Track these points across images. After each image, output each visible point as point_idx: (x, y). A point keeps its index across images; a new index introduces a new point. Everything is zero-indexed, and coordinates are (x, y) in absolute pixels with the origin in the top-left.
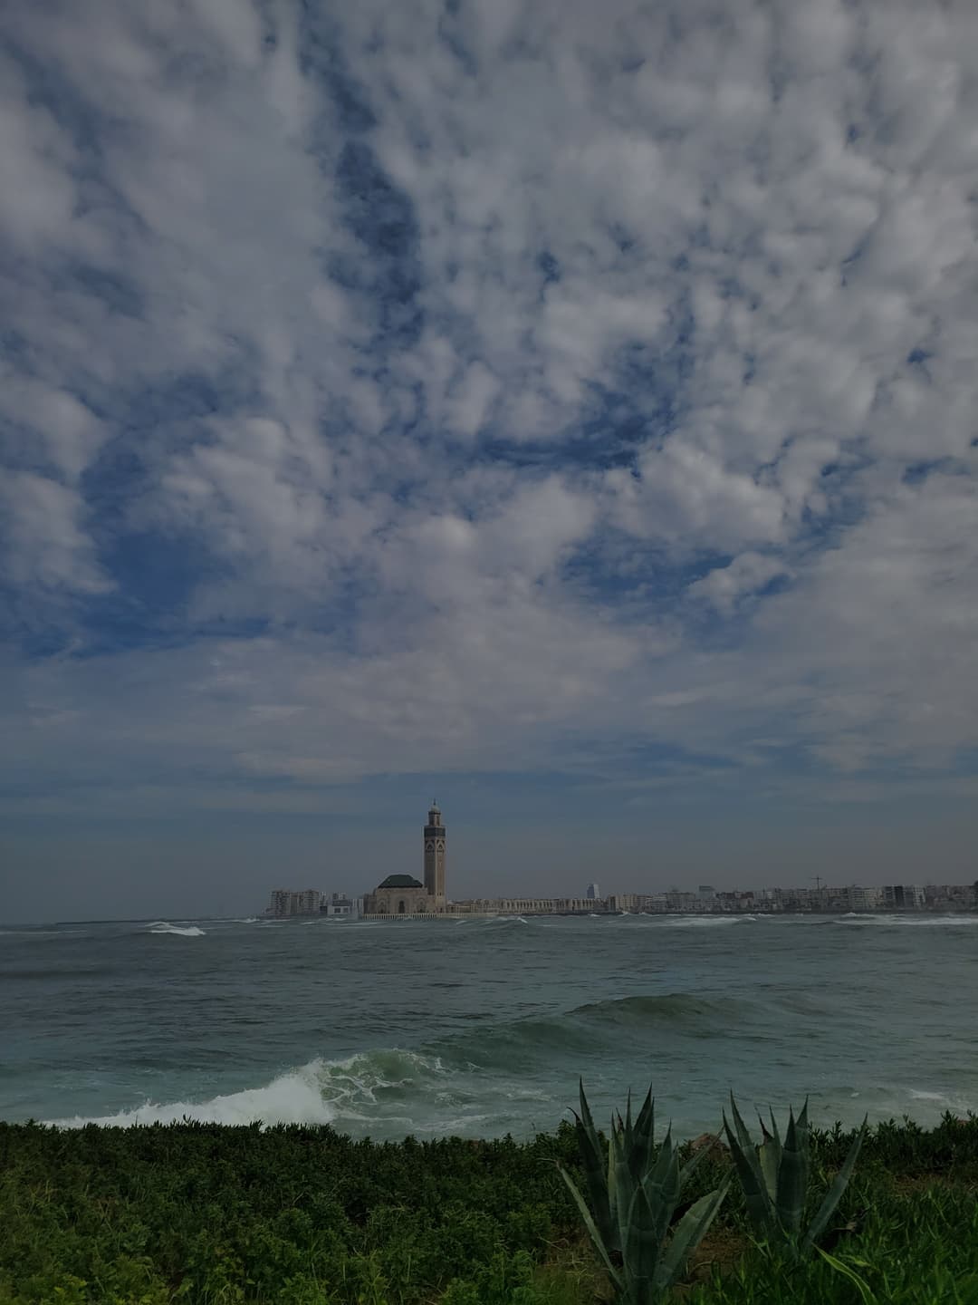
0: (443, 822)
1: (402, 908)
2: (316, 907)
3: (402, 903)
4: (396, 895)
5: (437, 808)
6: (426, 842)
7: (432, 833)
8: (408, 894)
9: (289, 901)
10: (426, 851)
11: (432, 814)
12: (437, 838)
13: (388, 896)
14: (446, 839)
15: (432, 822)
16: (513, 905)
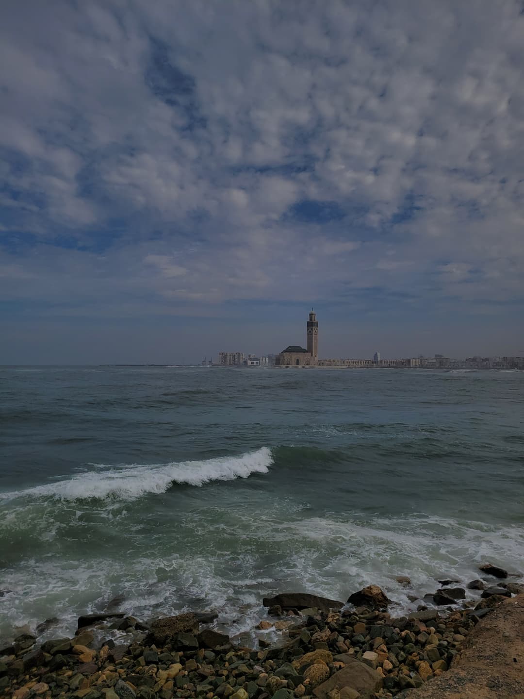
0: (317, 319)
1: (298, 363)
2: (242, 361)
3: (298, 360)
4: (295, 356)
5: (313, 312)
6: (308, 329)
7: (311, 325)
8: (300, 356)
9: (228, 358)
10: (308, 334)
11: (311, 315)
12: (314, 328)
13: (291, 357)
14: (319, 328)
15: (311, 319)
16: (349, 363)
